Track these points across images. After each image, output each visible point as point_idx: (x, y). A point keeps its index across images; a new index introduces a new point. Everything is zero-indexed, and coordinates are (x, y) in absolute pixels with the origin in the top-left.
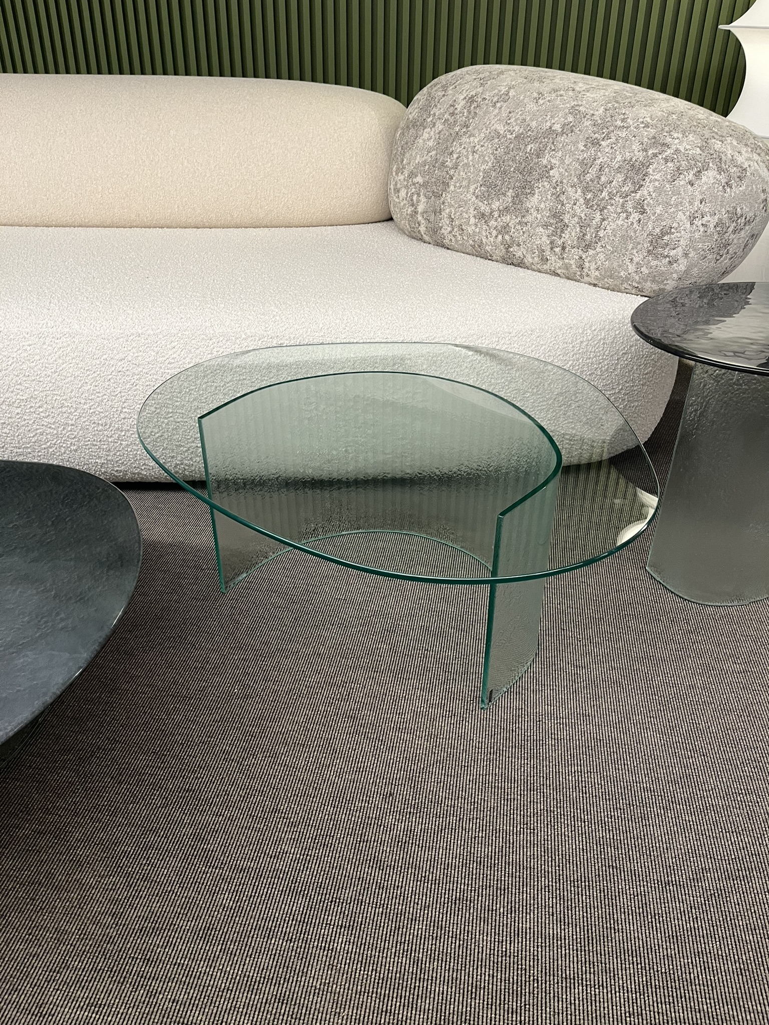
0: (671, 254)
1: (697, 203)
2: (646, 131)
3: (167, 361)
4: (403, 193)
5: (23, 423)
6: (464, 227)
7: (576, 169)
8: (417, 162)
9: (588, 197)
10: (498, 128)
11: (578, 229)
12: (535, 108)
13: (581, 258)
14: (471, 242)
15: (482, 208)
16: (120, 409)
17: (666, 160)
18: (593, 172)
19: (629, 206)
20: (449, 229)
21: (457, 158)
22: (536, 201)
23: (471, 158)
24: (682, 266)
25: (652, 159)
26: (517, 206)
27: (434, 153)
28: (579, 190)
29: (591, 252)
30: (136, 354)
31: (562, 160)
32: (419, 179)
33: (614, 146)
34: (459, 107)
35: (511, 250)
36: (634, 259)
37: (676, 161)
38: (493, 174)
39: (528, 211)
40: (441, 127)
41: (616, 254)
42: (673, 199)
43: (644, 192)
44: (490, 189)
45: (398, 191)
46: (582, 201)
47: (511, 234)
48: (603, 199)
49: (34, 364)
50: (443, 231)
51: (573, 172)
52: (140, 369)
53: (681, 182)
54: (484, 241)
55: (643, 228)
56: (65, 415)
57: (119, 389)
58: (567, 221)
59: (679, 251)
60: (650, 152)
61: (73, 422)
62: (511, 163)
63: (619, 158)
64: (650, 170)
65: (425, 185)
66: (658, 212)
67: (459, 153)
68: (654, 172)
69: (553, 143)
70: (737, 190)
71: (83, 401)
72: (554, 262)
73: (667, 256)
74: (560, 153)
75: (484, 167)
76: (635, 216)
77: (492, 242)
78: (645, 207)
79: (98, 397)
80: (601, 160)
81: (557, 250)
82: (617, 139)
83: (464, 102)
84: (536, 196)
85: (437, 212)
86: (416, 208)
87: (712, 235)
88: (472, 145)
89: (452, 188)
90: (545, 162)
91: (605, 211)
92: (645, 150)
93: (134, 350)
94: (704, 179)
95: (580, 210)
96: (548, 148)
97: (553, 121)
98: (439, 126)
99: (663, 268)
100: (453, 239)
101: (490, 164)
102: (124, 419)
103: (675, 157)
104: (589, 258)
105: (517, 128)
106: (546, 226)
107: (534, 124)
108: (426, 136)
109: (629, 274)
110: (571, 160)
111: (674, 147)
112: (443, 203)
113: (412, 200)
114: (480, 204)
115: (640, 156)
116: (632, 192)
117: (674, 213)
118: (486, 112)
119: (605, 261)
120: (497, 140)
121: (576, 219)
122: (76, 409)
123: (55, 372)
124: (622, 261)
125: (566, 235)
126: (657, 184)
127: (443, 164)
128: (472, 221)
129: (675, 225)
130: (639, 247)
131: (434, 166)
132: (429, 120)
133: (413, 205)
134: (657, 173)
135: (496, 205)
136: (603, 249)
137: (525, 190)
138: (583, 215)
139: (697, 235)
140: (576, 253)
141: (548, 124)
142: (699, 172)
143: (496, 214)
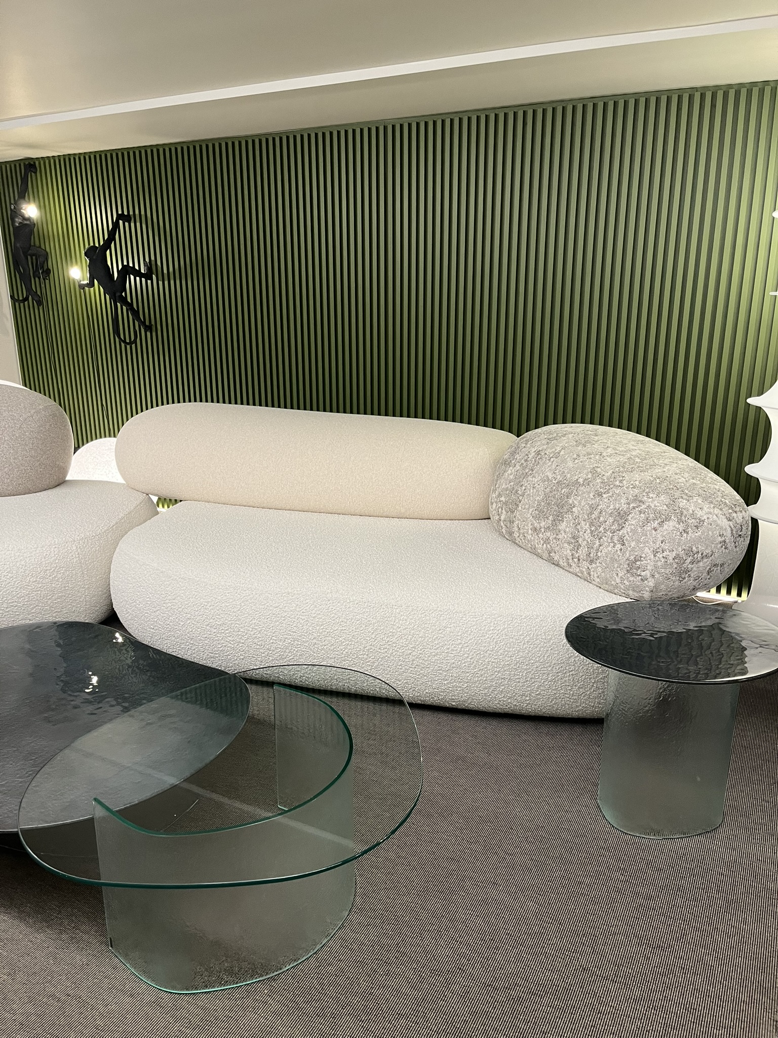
0: (642, 574)
1: (659, 542)
2: (633, 491)
3: (302, 611)
4: (494, 505)
5: (216, 638)
6: (526, 535)
7: (587, 510)
8: (503, 487)
9: (592, 529)
10: (549, 475)
11: (586, 549)
12: (572, 465)
13: (589, 568)
14: (530, 545)
15: (536, 525)
16: (271, 637)
17: (640, 512)
18: (596, 513)
19: (616, 539)
20: (518, 534)
21: (525, 490)
22: (564, 526)
23: (532, 491)
24: (651, 583)
25: (632, 510)
26: (553, 527)
27: (512, 484)
28: (588, 524)
29: (594, 565)
30: (285, 605)
31: (580, 502)
32: (503, 499)
33: (610, 498)
34: (530, 456)
35: (551, 555)
36: (619, 574)
37: (647, 513)
38: (543, 504)
39: (560, 532)
40: (519, 468)
41: (608, 569)
42: (642, 538)
43: (624, 531)
44: (540, 514)
45: (492, 504)
46: (589, 531)
47: (551, 544)
48: (600, 532)
49: (228, 604)
50: (515, 535)
51: (585, 511)
52: (286, 614)
53: (648, 528)
54: (537, 546)
55: (623, 554)
56: (240, 637)
57: (272, 625)
58: (580, 542)
59: (647, 573)
60: (631, 505)
61: (243, 641)
62: (552, 499)
63: (612, 507)
64: (629, 518)
65: (506, 503)
66: (633, 545)
67: (526, 487)
68: (631, 519)
69: (577, 490)
70: (692, 535)
71: (251, 629)
72: (574, 568)
73: (640, 575)
74: (580, 497)
75: (538, 498)
76: (619, 546)
77: (541, 548)
78: (625, 542)
79: (260, 628)
80: (601, 506)
81: (576, 560)
82: (612, 494)
83: (534, 454)
84: (564, 523)
85: (512, 522)
86: (500, 517)
87: (671, 564)
88: (533, 483)
89: (520, 508)
90: (571, 502)
91: (602, 540)
92: (629, 504)
93: (284, 602)
94: (665, 527)
95: (587, 536)
96: (573, 493)
97: (579, 476)
98: (518, 467)
99: (638, 583)
100: (520, 541)
101: (541, 497)
102: (272, 643)
103: (647, 510)
104: (593, 569)
105: (559, 477)
106: (569, 543)
107: (569, 476)
108: (509, 472)
109: (617, 584)
110: (585, 504)
111: (647, 504)
112: (515, 517)
113: (498, 511)
114: (535, 522)
115: (625, 507)
116: (617, 530)
117: (642, 547)
118: (544, 463)
119: (602, 573)
120: (547, 483)
121: (585, 542)
122: (247, 633)
123: (239, 610)
124: (612, 574)
125: (580, 551)
126: (633, 527)
127: (517, 491)
128: (530, 531)
129: (644, 555)
130: (621, 566)
131: (512, 492)
132: (513, 462)
133: (499, 515)
134: (633, 520)
135: (543, 524)
136: (600, 565)
137: (558, 518)
138: (589, 540)
139: (659, 564)
140: (585, 564)
141: (576, 477)
142: (663, 522)
143: (543, 530)
